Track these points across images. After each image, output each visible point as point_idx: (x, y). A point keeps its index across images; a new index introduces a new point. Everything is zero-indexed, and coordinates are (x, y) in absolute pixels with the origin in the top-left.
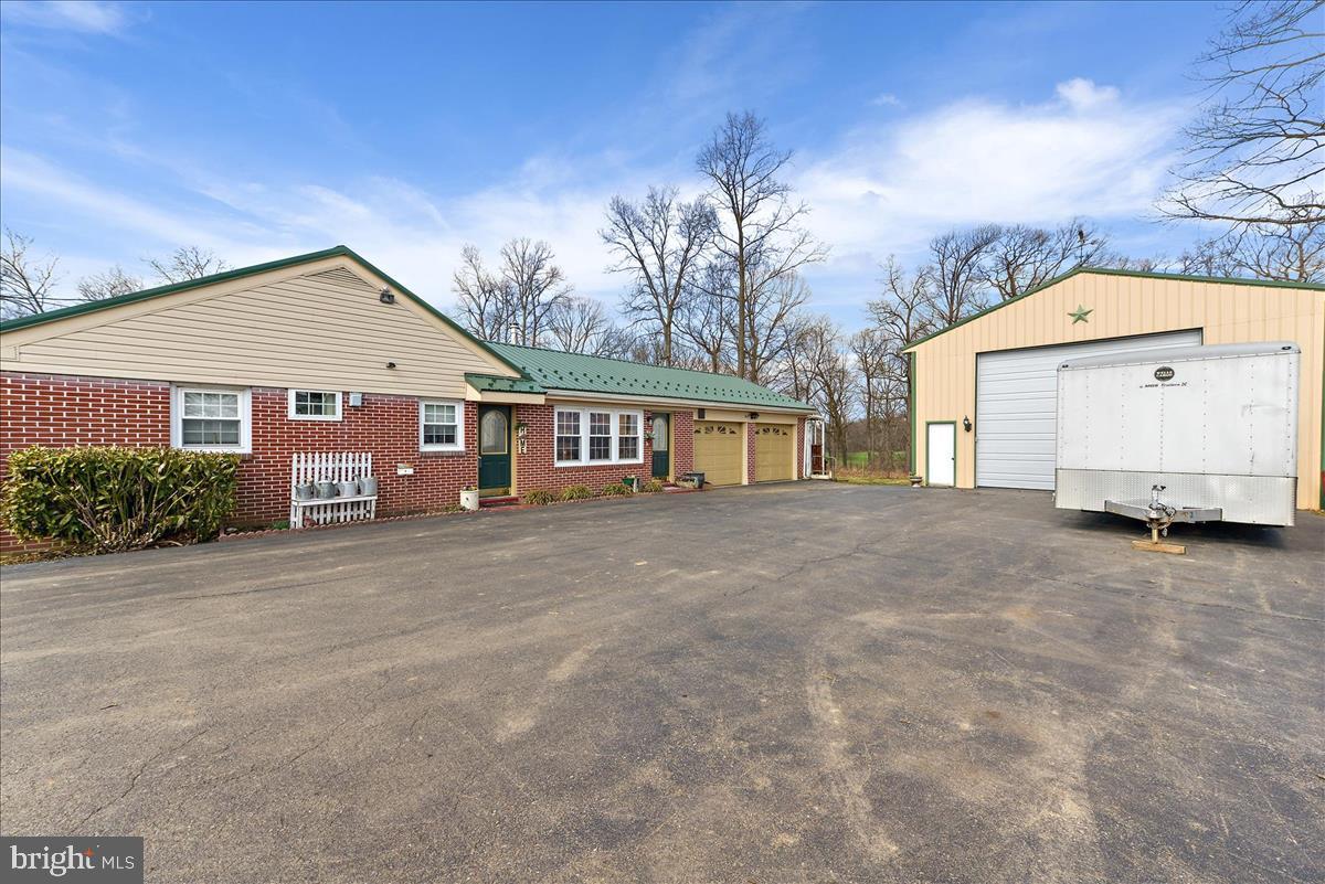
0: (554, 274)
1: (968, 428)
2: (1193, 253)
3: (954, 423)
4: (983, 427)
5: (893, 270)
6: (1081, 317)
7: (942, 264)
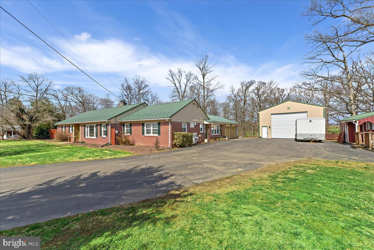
0: (146, 86)
1: (270, 127)
2: (292, 88)
3: (267, 127)
4: (272, 127)
5: (233, 89)
6: (289, 109)
7: (243, 88)
